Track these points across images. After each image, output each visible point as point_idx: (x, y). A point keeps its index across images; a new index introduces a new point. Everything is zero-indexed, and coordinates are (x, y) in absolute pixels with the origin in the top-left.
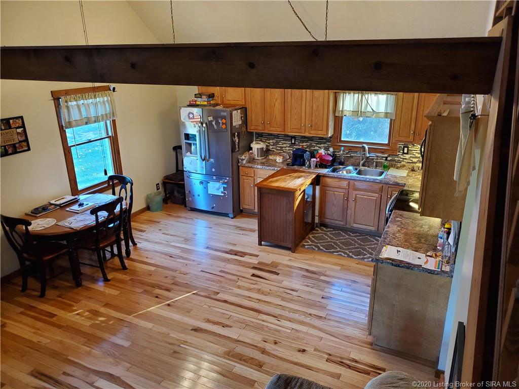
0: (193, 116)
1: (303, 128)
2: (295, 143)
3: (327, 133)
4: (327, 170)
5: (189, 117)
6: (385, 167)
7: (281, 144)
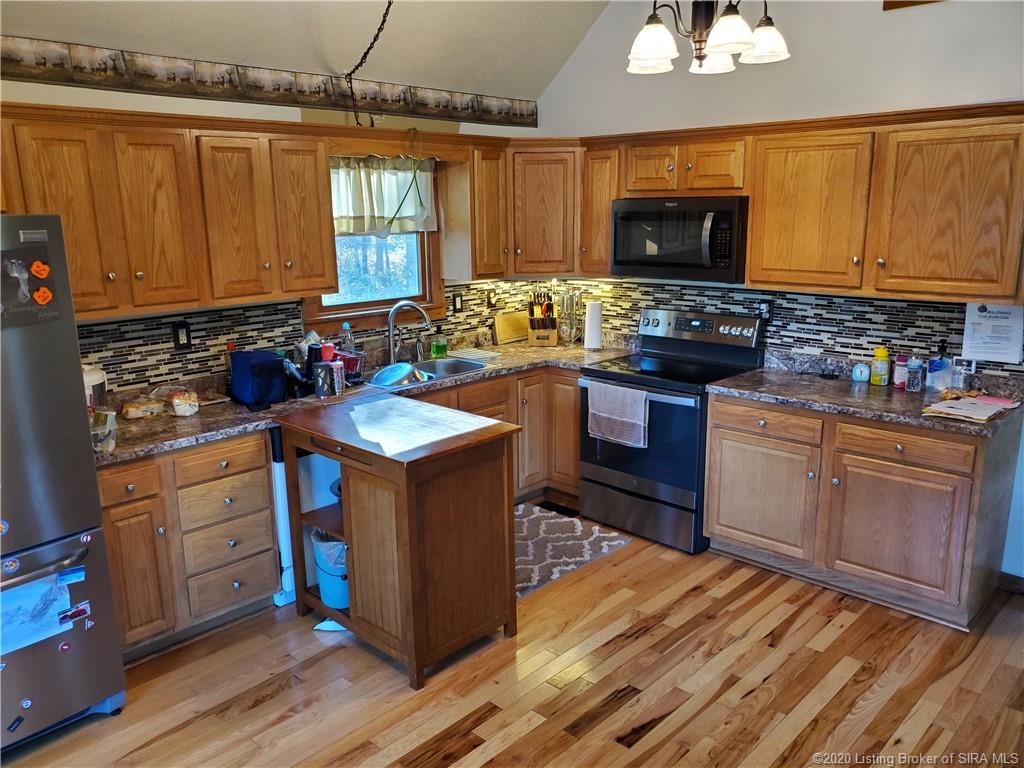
7: (138, 357)
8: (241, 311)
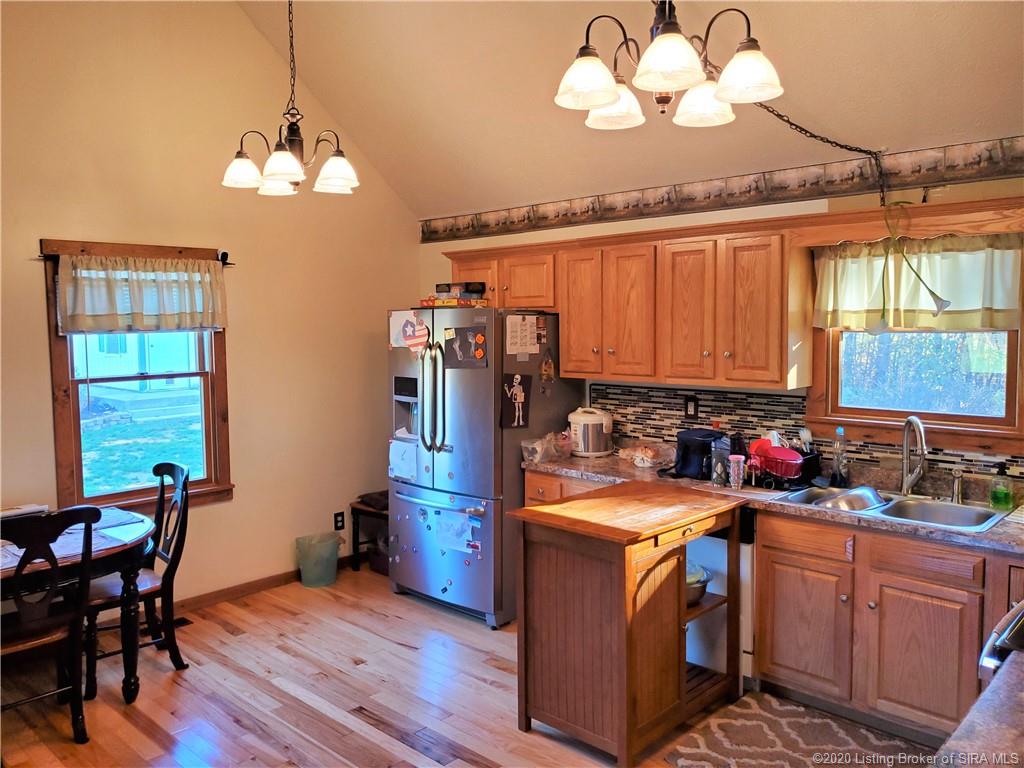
0: (414, 332)
1: (708, 362)
2: (695, 416)
3: (783, 378)
4: (792, 495)
5: (405, 332)
6: (997, 499)
7: (657, 417)
8: (744, 396)
